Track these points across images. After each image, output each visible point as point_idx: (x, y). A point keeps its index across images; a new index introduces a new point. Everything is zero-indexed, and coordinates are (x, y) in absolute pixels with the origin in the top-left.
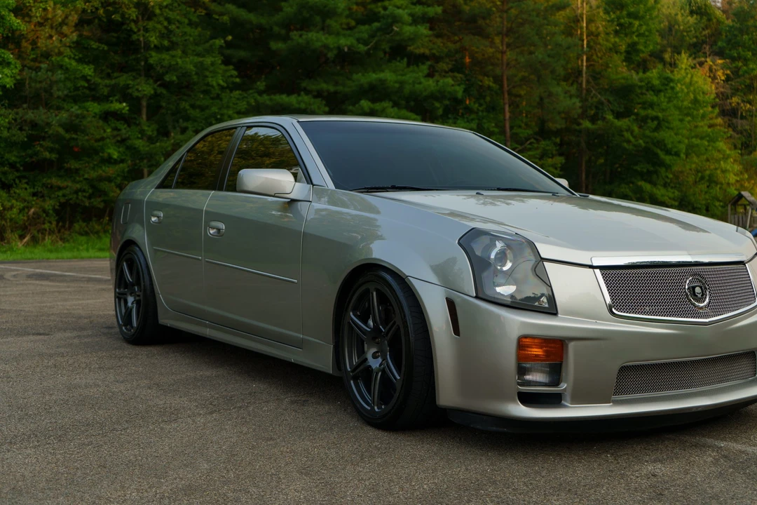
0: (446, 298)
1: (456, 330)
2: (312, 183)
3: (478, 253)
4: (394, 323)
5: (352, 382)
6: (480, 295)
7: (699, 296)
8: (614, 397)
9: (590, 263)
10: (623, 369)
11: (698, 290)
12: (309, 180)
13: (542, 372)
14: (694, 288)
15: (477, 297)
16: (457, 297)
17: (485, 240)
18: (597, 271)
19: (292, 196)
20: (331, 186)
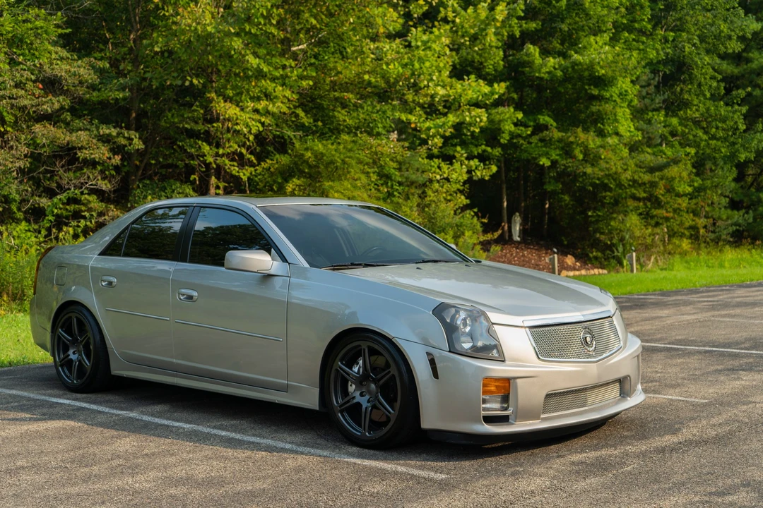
0: (427, 353)
1: (435, 374)
2: (287, 262)
3: (448, 321)
4: (389, 372)
5: (339, 415)
6: (452, 350)
7: (589, 343)
8: (542, 416)
9: (522, 325)
10: (548, 396)
11: (588, 339)
12: (284, 259)
13: (496, 402)
14: (586, 338)
15: (450, 351)
16: (436, 353)
17: (453, 310)
18: (527, 329)
19: (272, 272)
20: (307, 265)
